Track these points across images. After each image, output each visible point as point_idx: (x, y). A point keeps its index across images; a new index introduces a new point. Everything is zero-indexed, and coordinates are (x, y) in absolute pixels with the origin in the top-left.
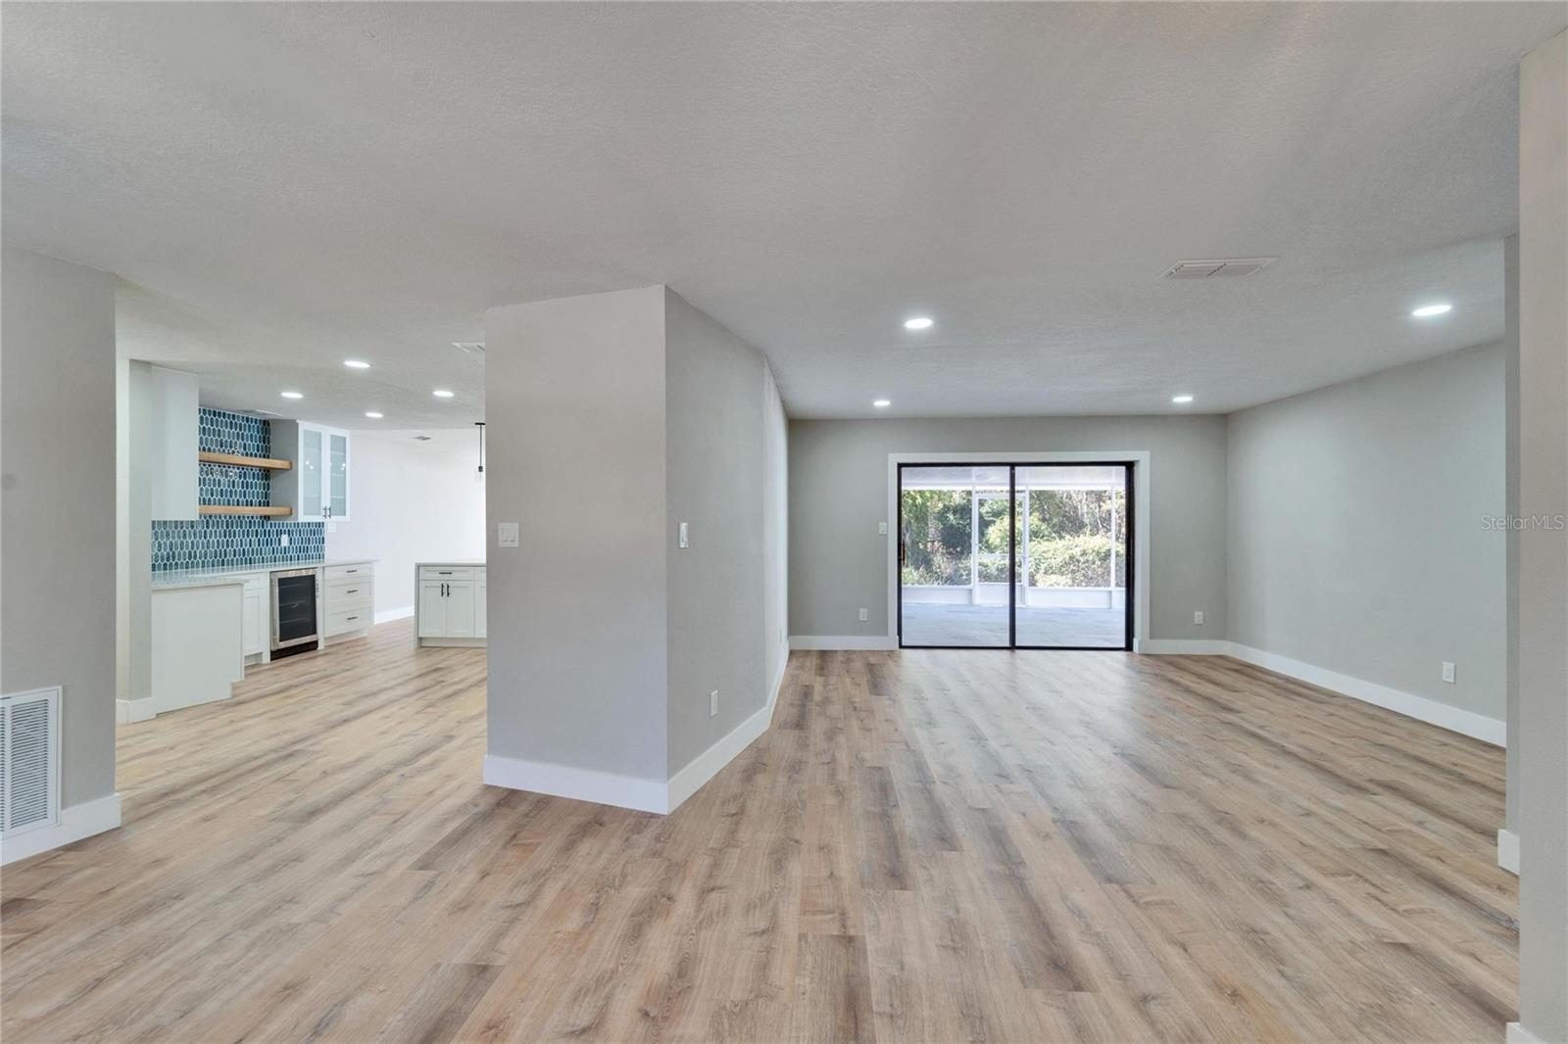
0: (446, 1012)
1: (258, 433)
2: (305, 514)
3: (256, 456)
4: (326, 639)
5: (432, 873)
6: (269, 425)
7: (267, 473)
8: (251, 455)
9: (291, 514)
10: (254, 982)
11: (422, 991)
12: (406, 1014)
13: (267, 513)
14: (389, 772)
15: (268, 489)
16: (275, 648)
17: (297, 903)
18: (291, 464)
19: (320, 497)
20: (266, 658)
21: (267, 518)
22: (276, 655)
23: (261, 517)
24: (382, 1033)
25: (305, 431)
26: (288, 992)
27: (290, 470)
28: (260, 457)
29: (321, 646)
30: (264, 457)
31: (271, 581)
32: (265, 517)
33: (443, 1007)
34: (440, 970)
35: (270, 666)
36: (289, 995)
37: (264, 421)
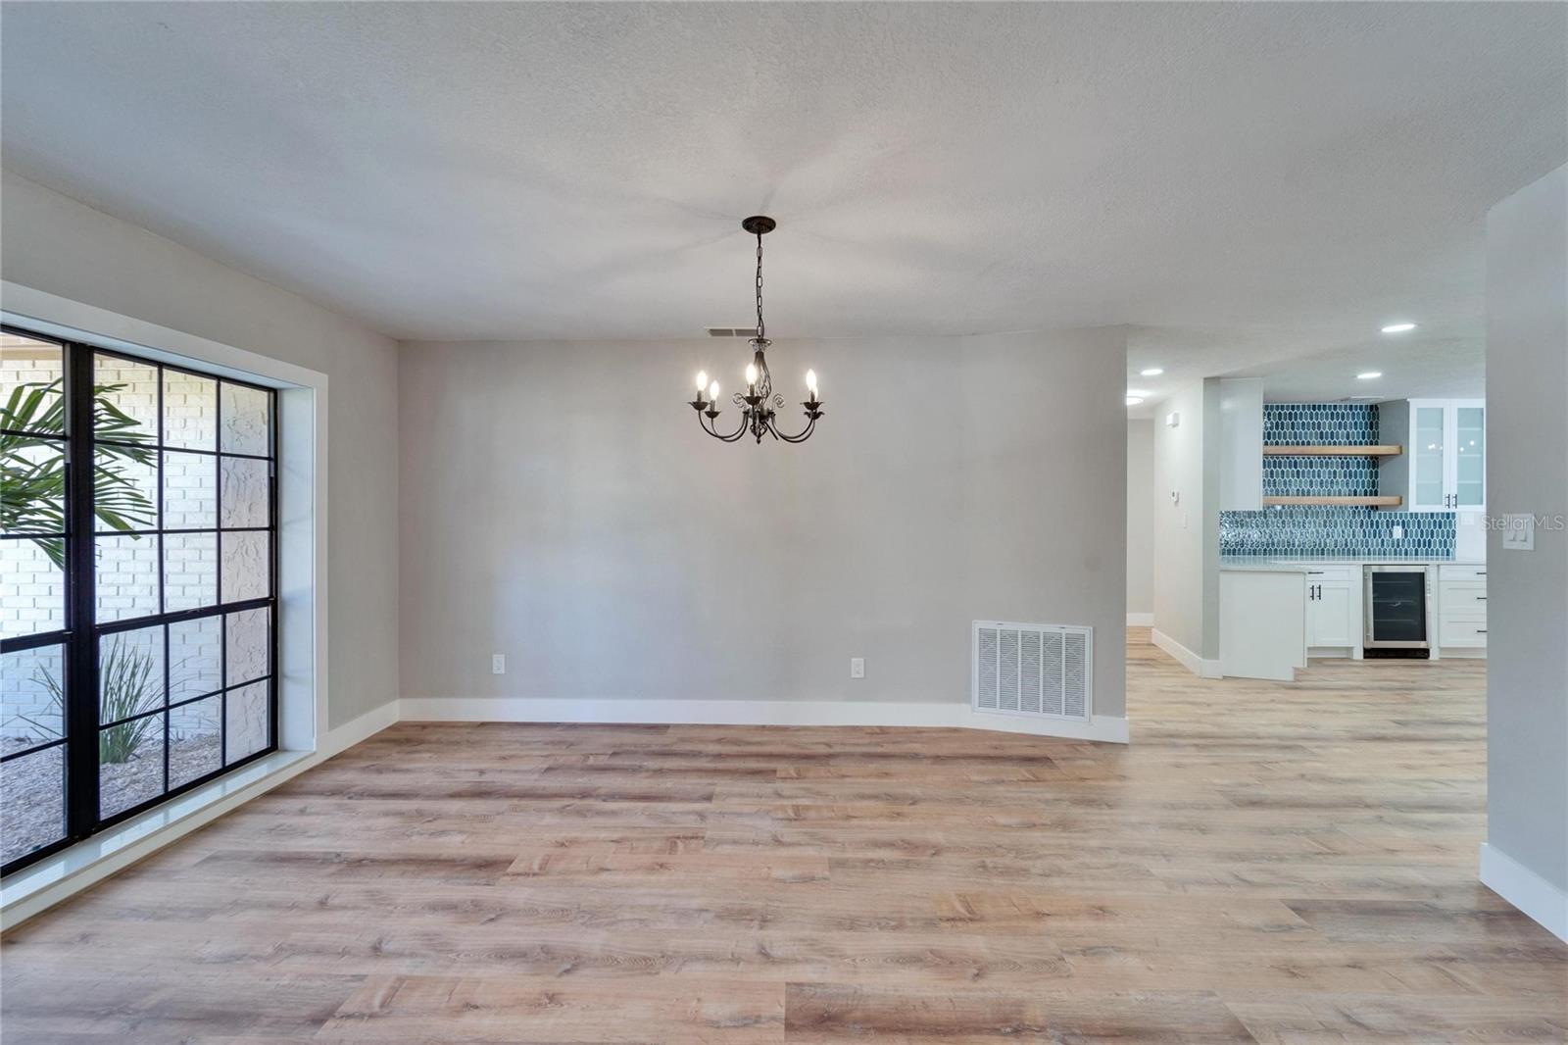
0: (1174, 1031)
1: (1364, 418)
2: (1418, 503)
3: (1361, 443)
4: (1442, 649)
5: (1299, 920)
6: (1377, 409)
7: (1374, 461)
8: (1355, 443)
9: (1401, 503)
10: (1091, 889)
11: (1176, 999)
12: (1146, 1000)
13: (1374, 503)
14: (1368, 806)
15: (1376, 478)
16: (1369, 646)
17: (1168, 860)
18: (1401, 448)
19: (1442, 483)
20: (1359, 654)
21: (1375, 508)
22: (1370, 653)
23: (1367, 507)
24: (1118, 995)
25: (1419, 409)
26: (1099, 912)
27: (1402, 453)
28: (1366, 444)
29: (1434, 655)
30: (1371, 444)
31: (1365, 575)
32: (1372, 507)
33: (1174, 1026)
34: (1211, 999)
35: (1362, 664)
36: (1097, 914)
37: (1372, 406)
